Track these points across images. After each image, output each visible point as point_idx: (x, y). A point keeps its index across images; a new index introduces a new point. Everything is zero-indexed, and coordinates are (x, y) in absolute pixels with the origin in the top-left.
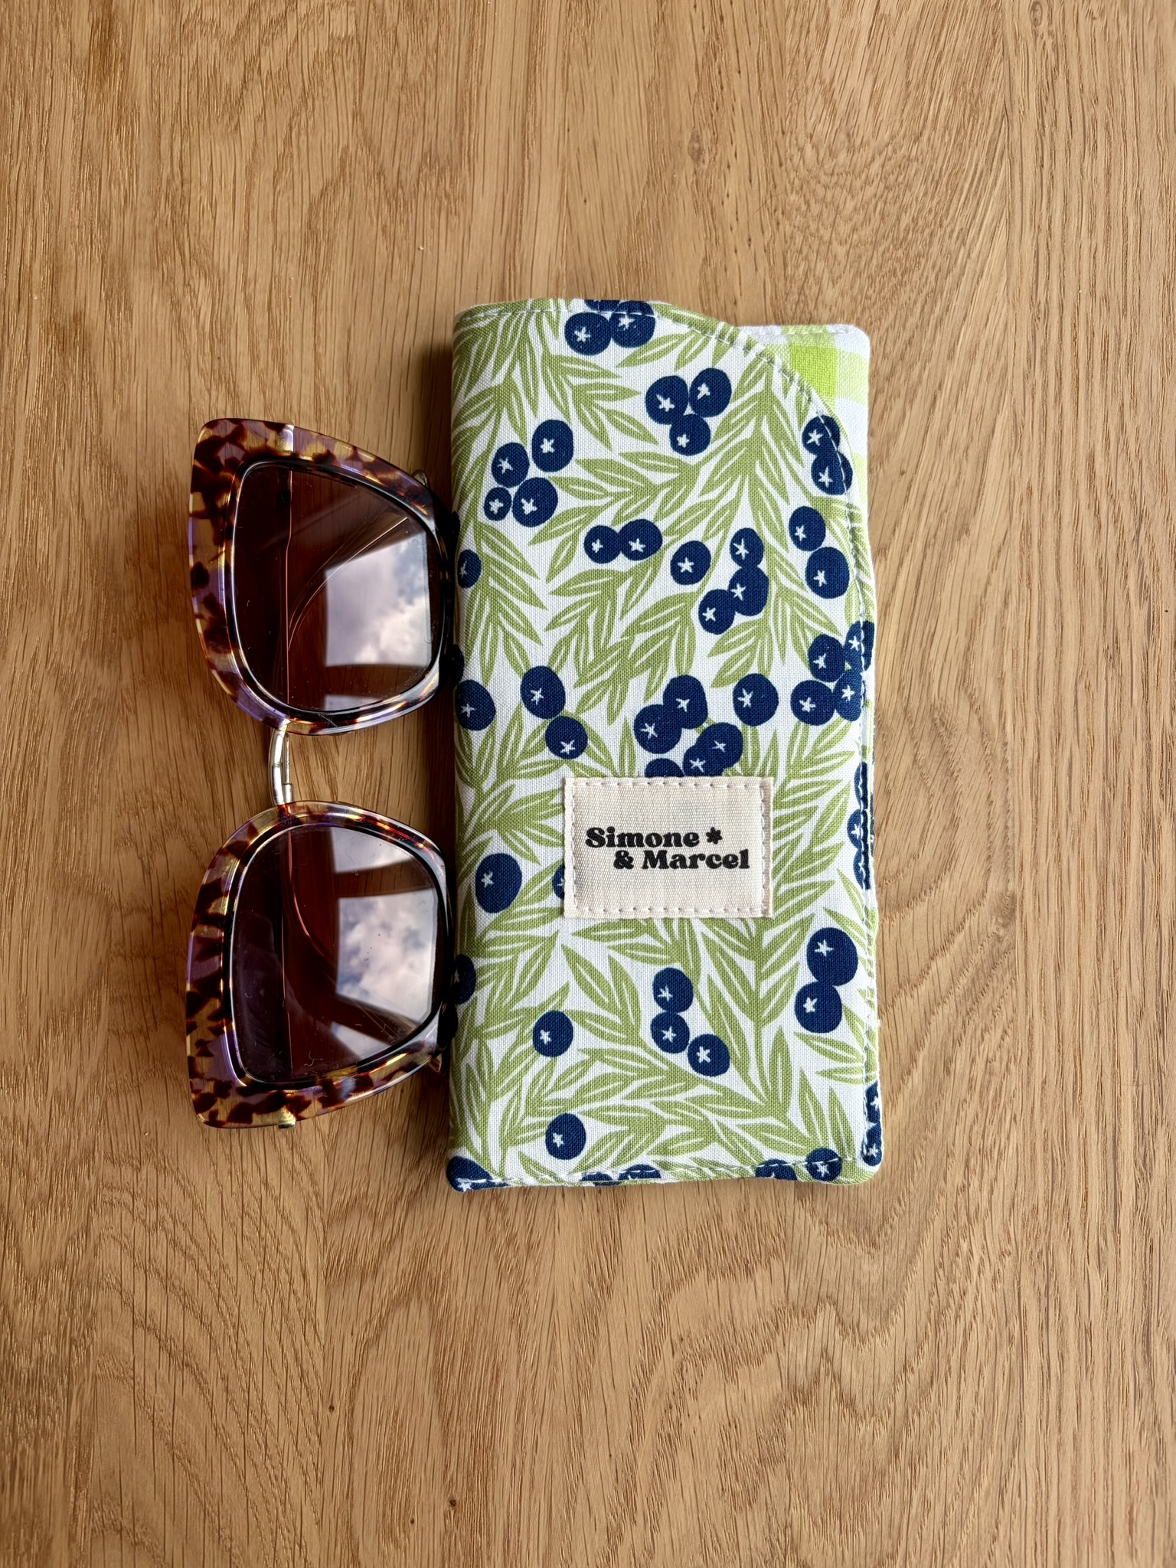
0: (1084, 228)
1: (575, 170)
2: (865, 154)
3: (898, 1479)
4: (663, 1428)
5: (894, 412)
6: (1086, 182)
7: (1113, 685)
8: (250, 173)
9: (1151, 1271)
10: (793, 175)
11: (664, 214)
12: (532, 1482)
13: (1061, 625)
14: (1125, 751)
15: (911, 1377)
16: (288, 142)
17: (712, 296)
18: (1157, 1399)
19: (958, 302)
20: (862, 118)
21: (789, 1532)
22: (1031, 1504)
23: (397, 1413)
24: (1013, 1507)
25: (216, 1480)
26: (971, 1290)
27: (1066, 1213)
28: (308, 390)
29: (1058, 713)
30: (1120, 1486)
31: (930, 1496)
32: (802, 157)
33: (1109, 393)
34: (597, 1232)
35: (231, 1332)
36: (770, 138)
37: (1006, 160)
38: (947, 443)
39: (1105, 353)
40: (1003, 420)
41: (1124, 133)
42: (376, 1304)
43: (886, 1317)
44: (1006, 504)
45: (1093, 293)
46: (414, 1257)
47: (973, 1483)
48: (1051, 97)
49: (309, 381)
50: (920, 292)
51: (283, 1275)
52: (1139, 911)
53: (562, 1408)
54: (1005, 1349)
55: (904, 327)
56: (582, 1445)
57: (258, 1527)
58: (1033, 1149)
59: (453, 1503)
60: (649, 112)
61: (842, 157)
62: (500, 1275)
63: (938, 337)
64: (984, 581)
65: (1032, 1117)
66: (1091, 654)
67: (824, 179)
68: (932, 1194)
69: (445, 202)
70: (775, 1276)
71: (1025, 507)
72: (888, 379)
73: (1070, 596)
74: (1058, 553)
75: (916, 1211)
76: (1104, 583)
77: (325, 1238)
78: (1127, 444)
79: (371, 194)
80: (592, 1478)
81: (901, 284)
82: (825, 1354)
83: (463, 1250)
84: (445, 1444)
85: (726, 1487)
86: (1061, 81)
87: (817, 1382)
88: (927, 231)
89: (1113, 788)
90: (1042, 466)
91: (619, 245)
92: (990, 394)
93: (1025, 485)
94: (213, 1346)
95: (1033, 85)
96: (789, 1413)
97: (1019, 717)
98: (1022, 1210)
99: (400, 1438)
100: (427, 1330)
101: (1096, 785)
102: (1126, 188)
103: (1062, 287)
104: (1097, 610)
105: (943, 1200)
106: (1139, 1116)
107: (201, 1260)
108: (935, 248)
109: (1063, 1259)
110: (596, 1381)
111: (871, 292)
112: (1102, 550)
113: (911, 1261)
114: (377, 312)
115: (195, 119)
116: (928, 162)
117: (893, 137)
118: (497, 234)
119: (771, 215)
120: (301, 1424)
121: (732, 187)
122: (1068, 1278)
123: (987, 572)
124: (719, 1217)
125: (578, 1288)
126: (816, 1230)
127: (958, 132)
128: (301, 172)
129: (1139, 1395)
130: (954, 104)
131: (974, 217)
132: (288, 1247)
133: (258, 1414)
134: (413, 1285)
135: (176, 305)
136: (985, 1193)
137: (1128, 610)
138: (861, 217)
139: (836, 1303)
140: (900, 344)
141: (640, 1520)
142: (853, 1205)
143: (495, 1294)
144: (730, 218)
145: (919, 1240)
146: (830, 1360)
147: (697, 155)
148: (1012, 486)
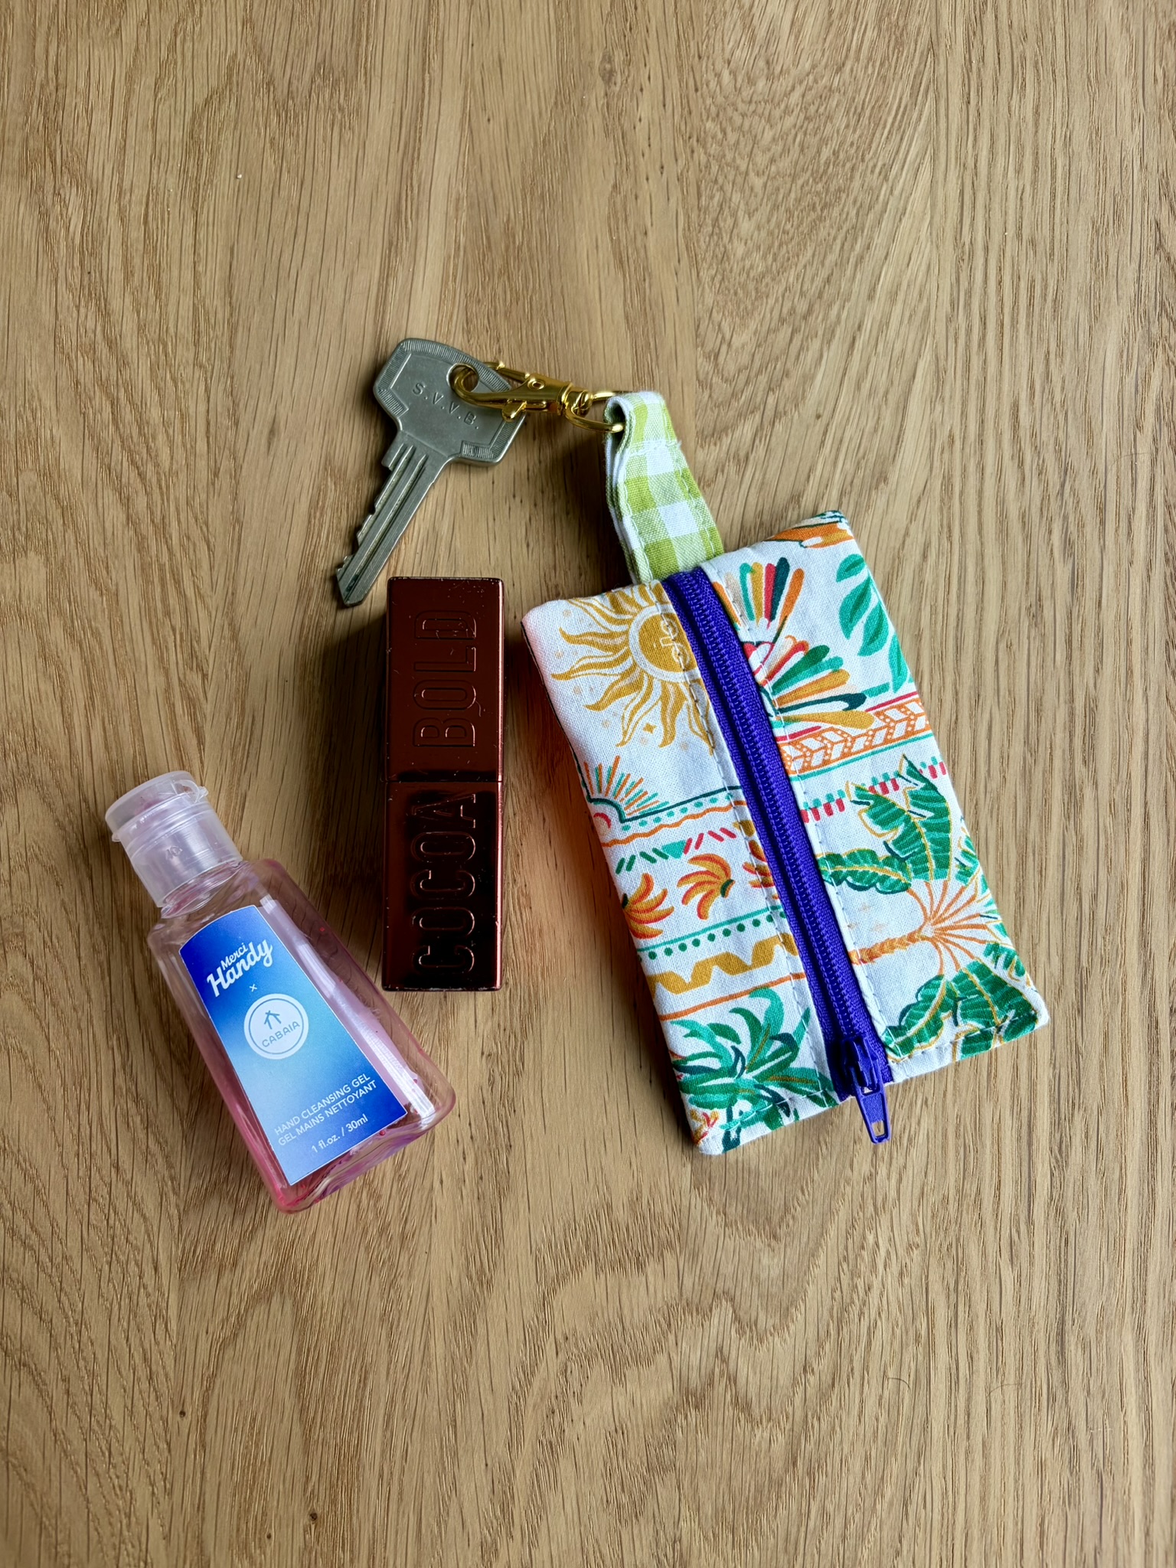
0: (1011, 168)
1: (479, 87)
2: (784, 84)
3: (795, 1490)
4: (544, 1434)
5: (810, 353)
6: (1014, 121)
7: (1036, 644)
8: (130, 79)
9: (1066, 1266)
10: (709, 101)
11: (572, 137)
12: (401, 1493)
13: (982, 580)
14: (1047, 714)
15: (811, 1378)
16: (172, 48)
17: (622, 225)
18: (1071, 1404)
19: (880, 240)
20: (782, 46)
21: (677, 1546)
22: (937, 1517)
23: (254, 1419)
24: (917, 1519)
25: (55, 1491)
26: (876, 1284)
27: (978, 1202)
28: (186, 310)
29: (978, 672)
30: (1031, 1497)
31: (830, 1508)
32: (719, 83)
33: (1035, 340)
34: (477, 1220)
35: (73, 1329)
36: (685, 61)
37: (931, 94)
38: (866, 386)
39: (1031, 298)
40: (924, 365)
41: (1054, 72)
42: (235, 1300)
43: (785, 1314)
44: (926, 452)
45: (1019, 236)
46: (277, 1248)
47: (876, 1494)
48: (978, 33)
49: (187, 302)
50: (840, 228)
51: (133, 1268)
52: (1059, 884)
53: (435, 1413)
54: (911, 1348)
55: (823, 265)
56: (456, 1453)
57: (100, 1542)
58: (945, 1136)
59: (313, 1516)
60: (558, 29)
61: (761, 84)
62: (371, 1268)
63: (858, 276)
64: (903, 532)
65: (944, 1102)
66: (1013, 612)
67: (741, 106)
68: (837, 1184)
69: (339, 116)
70: (668, 1270)
71: (946, 455)
72: (805, 318)
73: (992, 550)
74: (980, 505)
75: (820, 1201)
76: (1028, 538)
77: (180, 1226)
78: (1052, 393)
79: (259, 105)
80: (467, 1490)
81: (821, 219)
82: (720, 1354)
83: (331, 1240)
84: (306, 1452)
85: (611, 1498)
86: (989, 16)
87: (711, 1384)
88: (848, 165)
89: (1034, 753)
90: (964, 414)
91: (524, 169)
92: (912, 336)
93: (947, 433)
94: (54, 1346)
95: (960, 20)
96: (680, 1418)
97: (937, 677)
98: (932, 1200)
99: (257, 1446)
100: (289, 1328)
101: (1017, 749)
102: (1055, 128)
103: (988, 229)
104: (1020, 566)
105: (848, 1189)
106: (1055, 1101)
107: (42, 1251)
108: (857, 183)
109: (973, 1252)
110: (473, 1385)
111: (788, 226)
112: (1026, 503)
113: (813, 1255)
114: (263, 229)
115: (74, 21)
116: (850, 94)
117: (814, 67)
118: (393, 150)
119: (684, 141)
120: (149, 1430)
121: (644, 111)
122: (978, 1273)
123: (905, 523)
124: (609, 1207)
125: (455, 1282)
126: (714, 1222)
127: (882, 64)
128: (184, 79)
129: (1052, 1398)
130: (879, 35)
131: (898, 152)
132: (139, 1236)
133: (101, 1419)
134: (275, 1279)
135: (44, 215)
136: (893, 1181)
137: (1052, 567)
138: (780, 148)
139: (732, 1300)
140: (819, 281)
141: (517, 1534)
142: (752, 1193)
143: (365, 1288)
144: (642, 143)
145: (823, 1232)
146: (725, 1361)
147: (608, 77)
148: (933, 434)
